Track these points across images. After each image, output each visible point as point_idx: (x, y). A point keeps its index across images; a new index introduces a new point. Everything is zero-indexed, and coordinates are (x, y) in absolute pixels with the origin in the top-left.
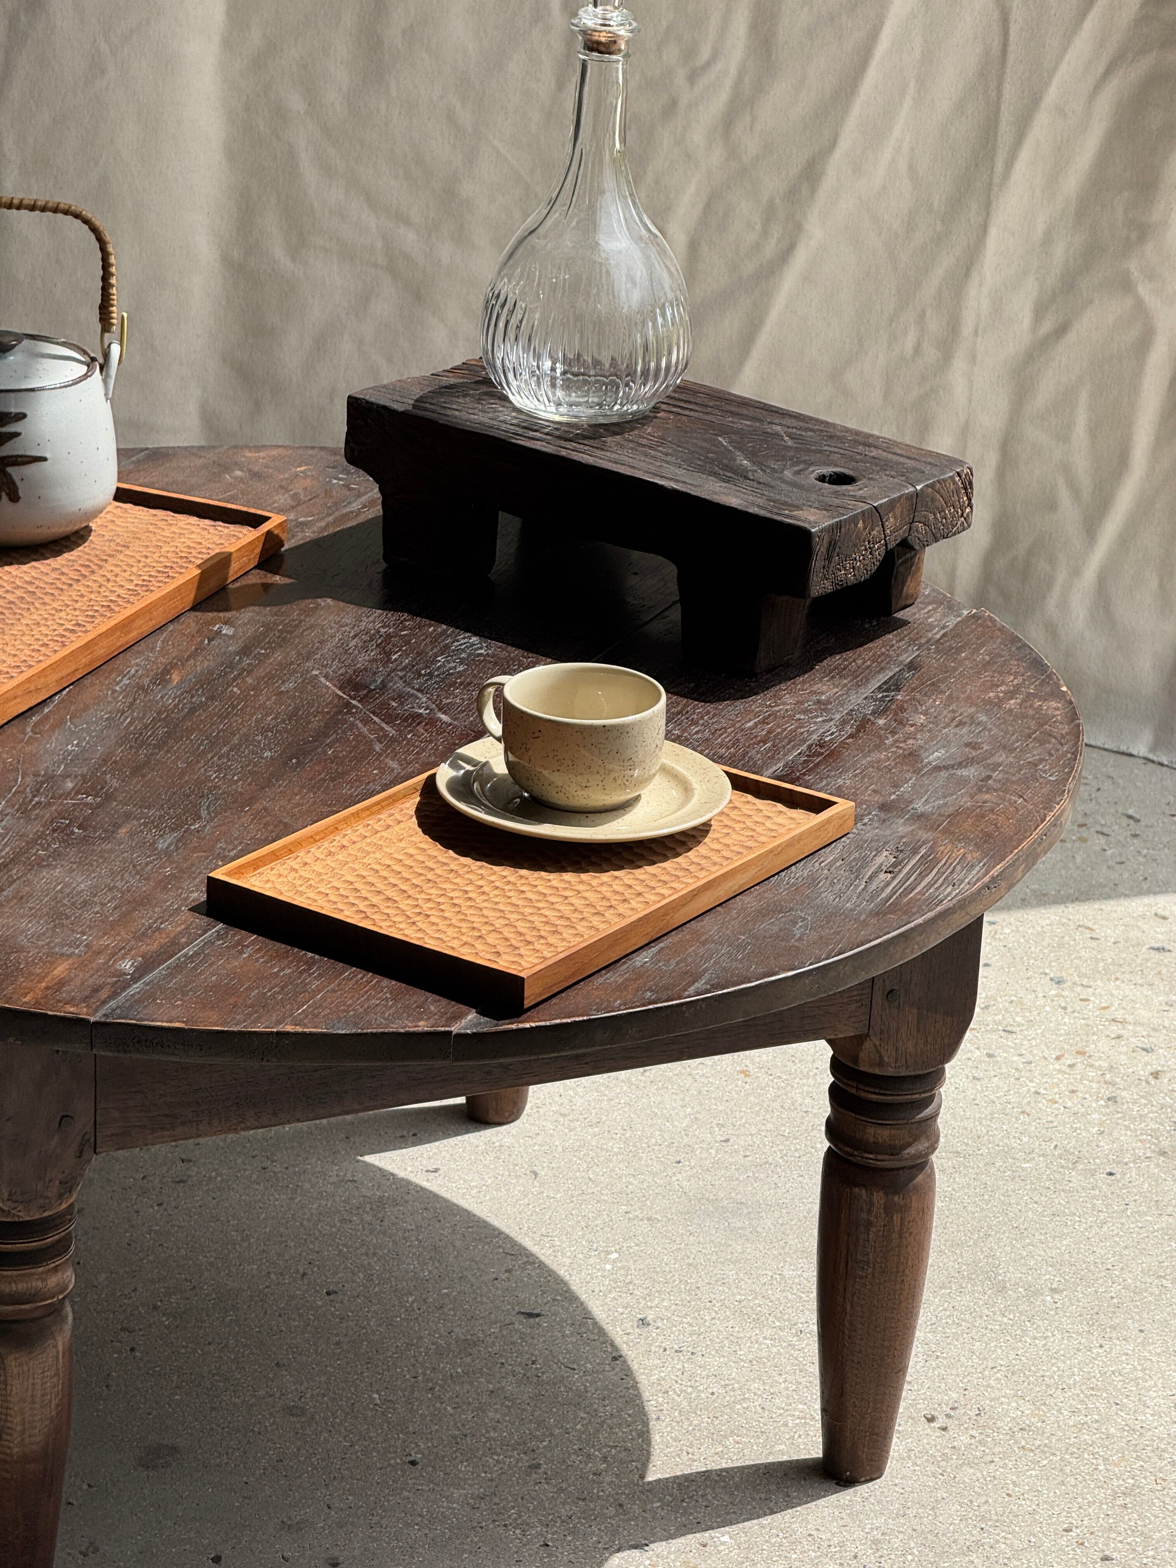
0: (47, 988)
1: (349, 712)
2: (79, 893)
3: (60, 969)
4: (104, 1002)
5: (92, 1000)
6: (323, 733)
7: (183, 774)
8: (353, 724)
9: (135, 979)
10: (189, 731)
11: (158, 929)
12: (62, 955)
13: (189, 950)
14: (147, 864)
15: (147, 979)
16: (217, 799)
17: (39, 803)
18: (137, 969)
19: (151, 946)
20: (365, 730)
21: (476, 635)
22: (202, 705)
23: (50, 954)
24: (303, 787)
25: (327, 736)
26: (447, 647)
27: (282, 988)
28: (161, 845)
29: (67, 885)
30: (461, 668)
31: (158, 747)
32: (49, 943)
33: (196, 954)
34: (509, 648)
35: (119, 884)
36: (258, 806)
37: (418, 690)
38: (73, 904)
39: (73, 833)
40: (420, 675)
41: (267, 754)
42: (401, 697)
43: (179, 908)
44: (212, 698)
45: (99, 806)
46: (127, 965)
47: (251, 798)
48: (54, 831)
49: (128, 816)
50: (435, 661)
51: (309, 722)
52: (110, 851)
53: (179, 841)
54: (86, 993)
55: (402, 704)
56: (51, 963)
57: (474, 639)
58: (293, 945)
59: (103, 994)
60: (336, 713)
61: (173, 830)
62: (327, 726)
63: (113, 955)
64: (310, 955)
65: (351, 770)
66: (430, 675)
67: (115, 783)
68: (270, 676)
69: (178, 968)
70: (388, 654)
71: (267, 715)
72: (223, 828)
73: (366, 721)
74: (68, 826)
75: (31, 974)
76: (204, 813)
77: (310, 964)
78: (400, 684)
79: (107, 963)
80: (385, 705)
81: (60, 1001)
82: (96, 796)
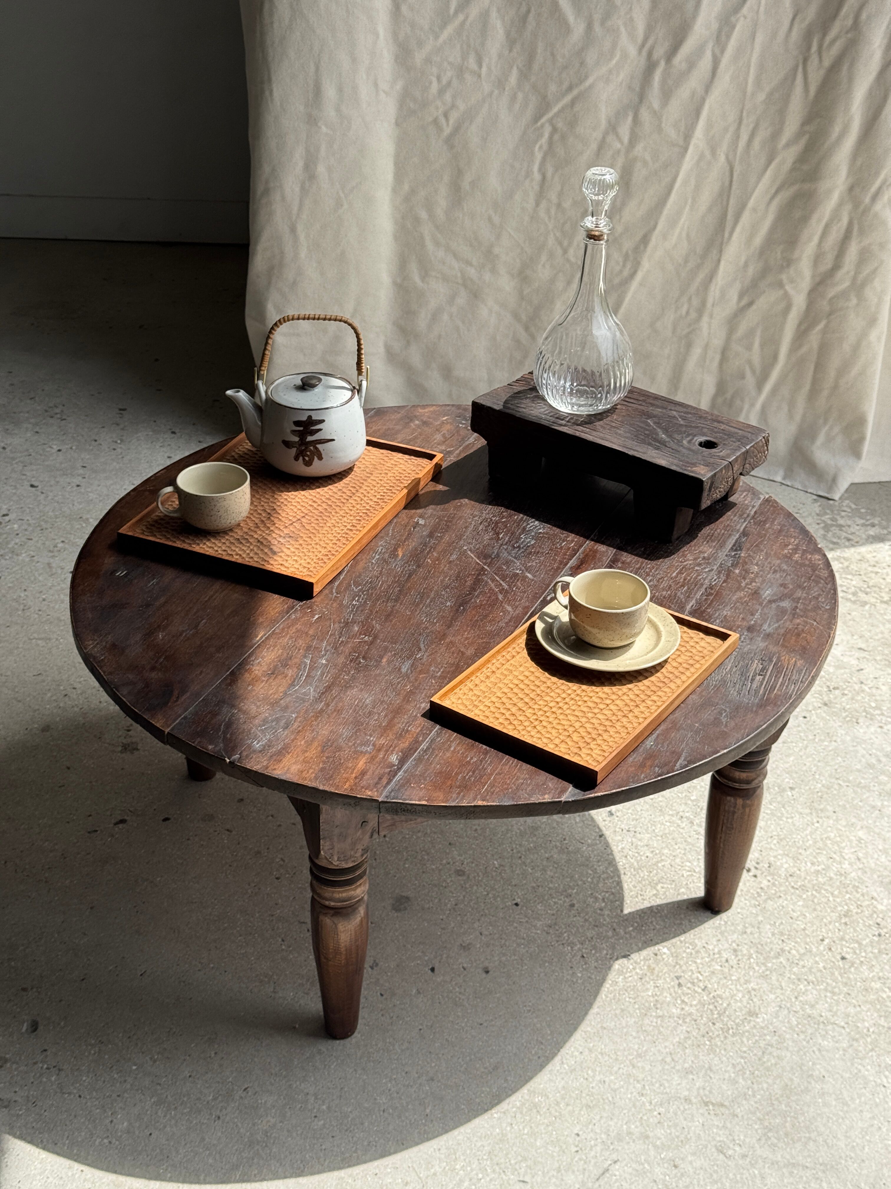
0: (356, 778)
1: (484, 574)
2: (366, 706)
3: (361, 763)
4: (385, 787)
5: (379, 786)
6: (473, 589)
7: (410, 619)
8: (487, 582)
9: (399, 769)
10: (409, 589)
11: (407, 731)
12: (362, 752)
13: (424, 746)
14: (399, 683)
15: (405, 767)
16: (427, 636)
17: (342, 642)
18: (400, 761)
19: (404, 744)
20: (493, 585)
21: (537, 520)
22: (415, 570)
23: (355, 752)
24: (468, 626)
25: (475, 590)
26: (524, 528)
27: (474, 772)
28: (404, 670)
29: (360, 701)
30: (533, 542)
31: (396, 601)
32: (354, 745)
33: (428, 748)
34: (554, 528)
35: (386, 699)
36: (447, 640)
37: (515, 558)
38: (364, 714)
39: (360, 663)
40: (514, 548)
41: (448, 604)
42: (508, 563)
43: (416, 716)
44: (419, 566)
45: (372, 643)
46: (394, 759)
47: (444, 635)
48: (351, 661)
49: (386, 649)
50: (520, 538)
51: (466, 581)
52: (380, 675)
53: (412, 666)
54: (375, 781)
55: (508, 567)
56: (357, 759)
57: (537, 523)
58: (476, 740)
59: (385, 781)
60: (478, 575)
61: (408, 658)
62: (475, 583)
63: (387, 751)
64: (484, 747)
65: (489, 613)
66: (519, 547)
67: (378, 627)
68: (444, 551)
69: (419, 760)
70: (498, 534)
71: (446, 577)
72: (433, 656)
73: (493, 580)
74: (358, 657)
75: (347, 767)
76: (422, 646)
77: (486, 753)
78: (506, 554)
79: (384, 757)
80: (500, 568)
81: (363, 787)
82: (369, 636)
